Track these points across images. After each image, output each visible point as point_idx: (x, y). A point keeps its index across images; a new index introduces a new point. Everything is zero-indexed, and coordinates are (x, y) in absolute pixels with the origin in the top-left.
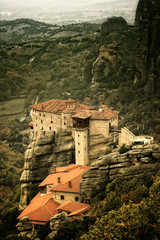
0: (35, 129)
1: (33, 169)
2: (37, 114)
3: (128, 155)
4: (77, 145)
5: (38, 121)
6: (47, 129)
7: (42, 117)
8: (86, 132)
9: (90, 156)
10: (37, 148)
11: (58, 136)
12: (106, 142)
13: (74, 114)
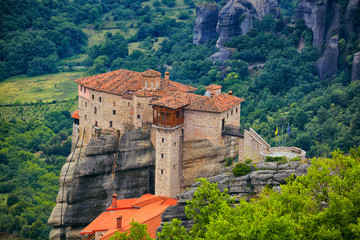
0: (83, 124)
1: (74, 201)
2: (87, 95)
3: (249, 180)
4: (158, 157)
5: (89, 110)
6: (104, 125)
7: (96, 102)
8: (178, 134)
9: (182, 181)
10: (84, 160)
11: (124, 140)
12: (215, 156)
13: (155, 98)
